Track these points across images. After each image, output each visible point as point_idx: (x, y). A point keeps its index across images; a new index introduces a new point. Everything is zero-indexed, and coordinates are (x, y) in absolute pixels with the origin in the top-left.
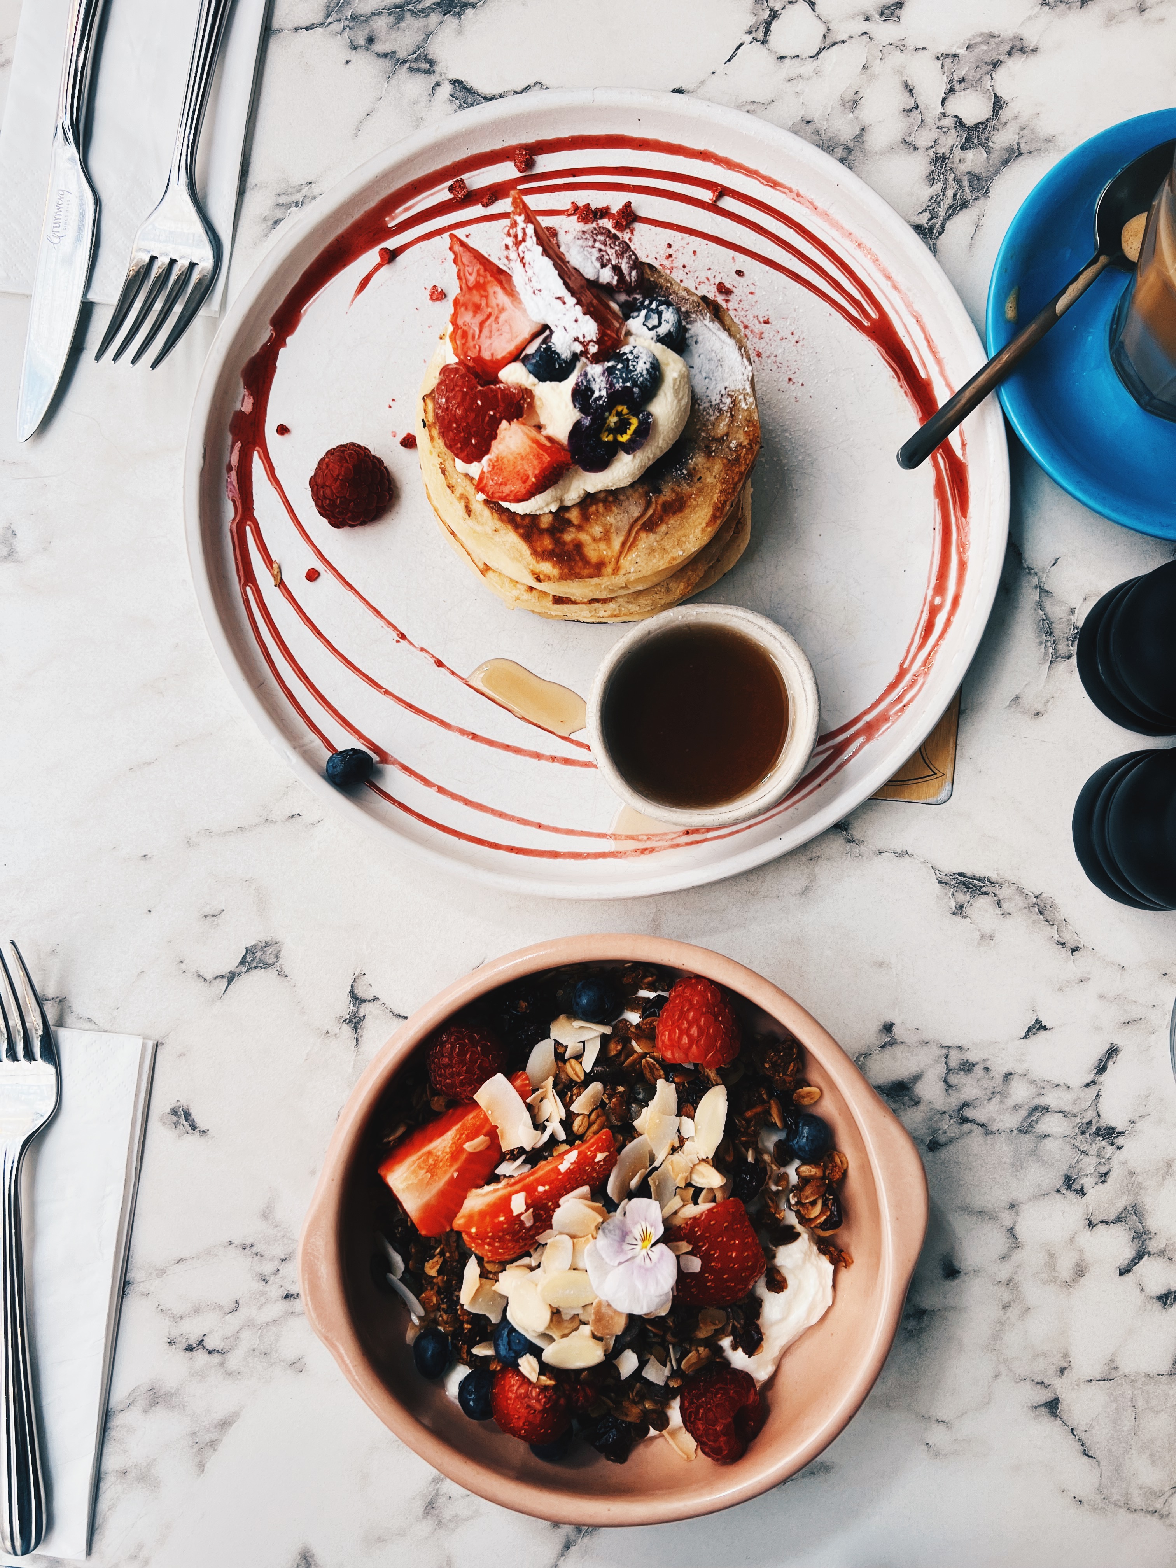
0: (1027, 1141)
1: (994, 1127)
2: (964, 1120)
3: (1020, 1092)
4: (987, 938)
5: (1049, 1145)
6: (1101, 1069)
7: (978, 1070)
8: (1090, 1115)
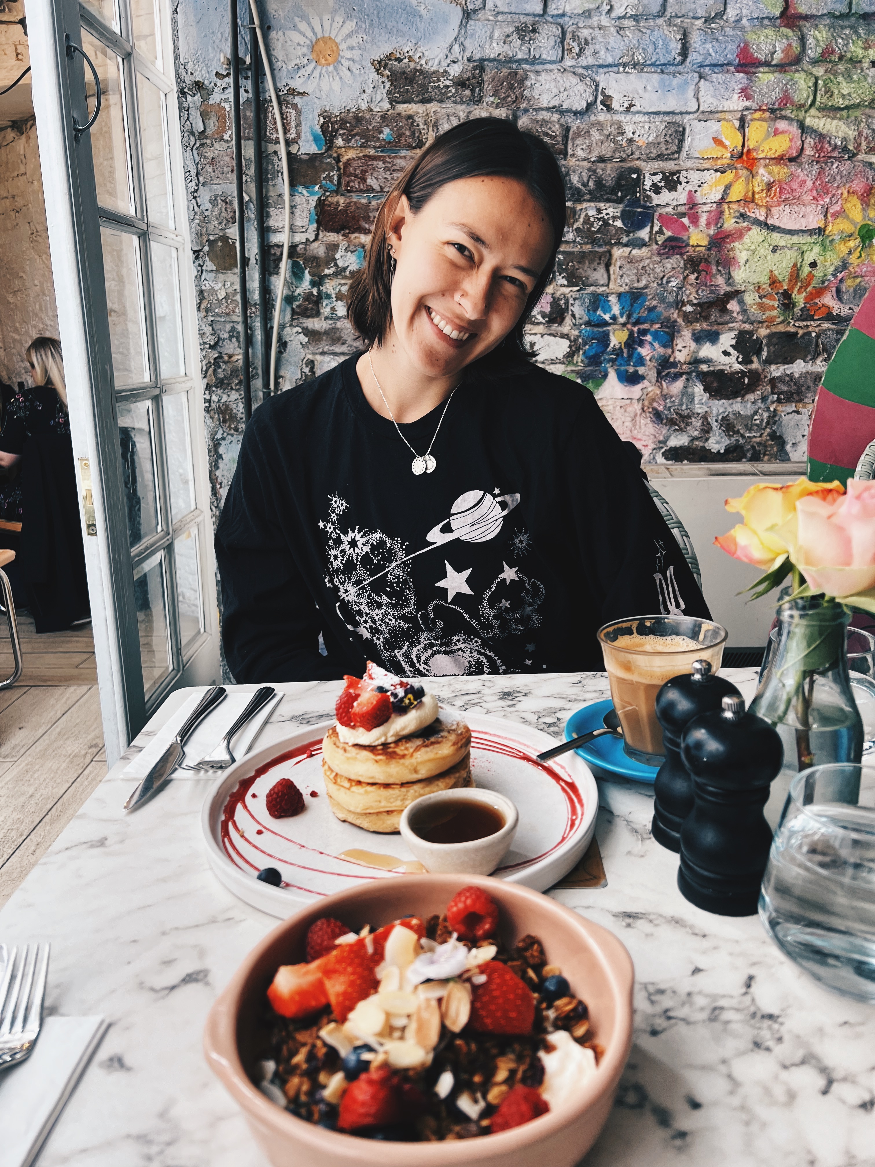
0: (717, 1026)
1: (692, 1019)
2: (669, 1018)
3: (700, 1001)
4: (648, 935)
5: (732, 1026)
6: (749, 986)
7: (669, 993)
8: (753, 1009)
